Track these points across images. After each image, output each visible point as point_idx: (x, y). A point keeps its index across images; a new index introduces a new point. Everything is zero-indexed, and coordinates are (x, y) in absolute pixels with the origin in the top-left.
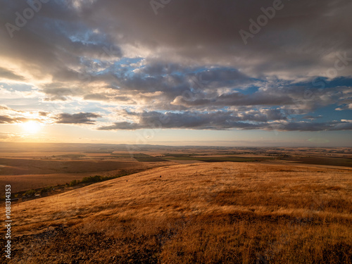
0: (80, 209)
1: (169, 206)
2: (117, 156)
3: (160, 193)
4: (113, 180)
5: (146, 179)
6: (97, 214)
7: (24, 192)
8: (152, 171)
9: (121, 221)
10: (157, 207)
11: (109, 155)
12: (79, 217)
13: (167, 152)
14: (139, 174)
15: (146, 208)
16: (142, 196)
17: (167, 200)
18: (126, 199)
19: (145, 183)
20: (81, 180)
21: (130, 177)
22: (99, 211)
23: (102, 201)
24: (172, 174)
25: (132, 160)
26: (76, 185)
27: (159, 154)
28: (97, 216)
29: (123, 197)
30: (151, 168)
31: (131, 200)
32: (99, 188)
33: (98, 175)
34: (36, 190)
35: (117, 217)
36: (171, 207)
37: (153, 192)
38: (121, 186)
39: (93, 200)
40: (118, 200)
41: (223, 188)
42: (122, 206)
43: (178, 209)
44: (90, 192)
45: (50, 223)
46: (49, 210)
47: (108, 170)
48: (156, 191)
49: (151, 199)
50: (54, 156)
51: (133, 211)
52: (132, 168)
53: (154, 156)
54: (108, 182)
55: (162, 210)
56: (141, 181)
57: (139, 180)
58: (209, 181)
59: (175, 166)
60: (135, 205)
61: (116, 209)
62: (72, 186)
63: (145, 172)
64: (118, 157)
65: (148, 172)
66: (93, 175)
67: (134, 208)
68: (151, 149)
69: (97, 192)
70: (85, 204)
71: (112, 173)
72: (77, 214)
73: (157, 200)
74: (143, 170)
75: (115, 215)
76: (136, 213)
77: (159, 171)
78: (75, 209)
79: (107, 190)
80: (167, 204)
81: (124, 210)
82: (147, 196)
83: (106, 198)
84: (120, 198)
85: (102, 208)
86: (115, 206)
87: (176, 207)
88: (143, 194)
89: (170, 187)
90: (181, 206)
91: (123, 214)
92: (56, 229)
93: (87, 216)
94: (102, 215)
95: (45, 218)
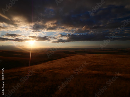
2: (58, 52)
14: (65, 58)
16: (64, 66)
20: (47, 60)
25: (63, 53)
28: (48, 72)
29: (58, 66)
33: (52, 58)
37: (68, 64)
38: (58, 62)
41: (95, 64)
50: (38, 52)
56: (65, 61)
58: (90, 61)
59: (78, 55)
72: (43, 71)
73: (69, 67)
76: (61, 71)
79: (53, 63)
80: (72, 69)
81: (57, 70)
83: (53, 66)
85: (51, 69)
89: (75, 63)
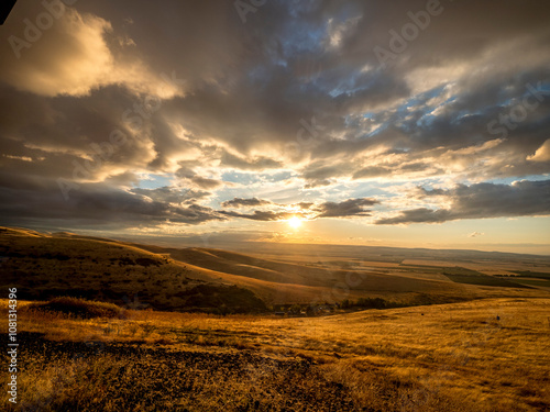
0: (340, 344)
1: (506, 385)
2: (411, 269)
3: (490, 351)
4: (401, 310)
5: (464, 318)
6: (361, 358)
7: (289, 306)
8: (482, 304)
9: (394, 382)
10: (476, 379)
11: (396, 265)
12: (336, 356)
13: (525, 269)
14: (452, 306)
15: (451, 374)
16: (449, 349)
17: (507, 371)
18: (415, 346)
19: (460, 324)
20: (355, 301)
21: (433, 308)
22: (366, 354)
23: (375, 339)
24: (532, 318)
25: (439, 278)
26: (348, 307)
27: (502, 270)
28: (360, 362)
29: (412, 342)
30: (480, 298)
31: (424, 351)
32: (375, 318)
33: (381, 297)
34: (302, 306)
35: (390, 373)
36: (510, 389)
37: (474, 345)
38: (411, 322)
39: (360, 335)
40: (399, 344)
42: (404, 357)
43: (533, 399)
44: (360, 321)
45: (300, 351)
46: (303, 334)
47: (396, 292)
48: (482, 346)
49: (467, 360)
50: (320, 263)
51: (422, 371)
52: (441, 293)
53: (490, 274)
54: (391, 312)
55: (486, 388)
56: (451, 320)
57: (448, 317)
59: (540, 301)
60: (430, 362)
61: (393, 359)
62: (343, 308)
63: (466, 304)
64: (412, 271)
65: (472, 304)
66: (373, 297)
67: (426, 367)
68: (482, 259)
69: (369, 324)
70: (348, 337)
71: (403, 298)
72: (335, 349)
73: (480, 364)
74: (464, 300)
75: (388, 369)
76: (427, 376)
77: (498, 306)
78: (334, 342)
79: (386, 323)
80: (504, 379)
81: (406, 365)
82: (459, 352)
83: (382, 336)
84: (405, 342)
85: (371, 351)
86: (393, 354)
87: (526, 393)
88: (450, 345)
89: (522, 344)
90: (540, 395)
91: (401, 372)
92: (303, 362)
93: (346, 357)
94: (368, 361)
95: (296, 344)
